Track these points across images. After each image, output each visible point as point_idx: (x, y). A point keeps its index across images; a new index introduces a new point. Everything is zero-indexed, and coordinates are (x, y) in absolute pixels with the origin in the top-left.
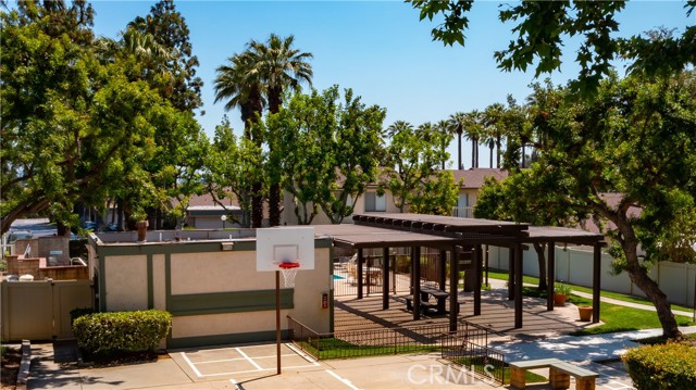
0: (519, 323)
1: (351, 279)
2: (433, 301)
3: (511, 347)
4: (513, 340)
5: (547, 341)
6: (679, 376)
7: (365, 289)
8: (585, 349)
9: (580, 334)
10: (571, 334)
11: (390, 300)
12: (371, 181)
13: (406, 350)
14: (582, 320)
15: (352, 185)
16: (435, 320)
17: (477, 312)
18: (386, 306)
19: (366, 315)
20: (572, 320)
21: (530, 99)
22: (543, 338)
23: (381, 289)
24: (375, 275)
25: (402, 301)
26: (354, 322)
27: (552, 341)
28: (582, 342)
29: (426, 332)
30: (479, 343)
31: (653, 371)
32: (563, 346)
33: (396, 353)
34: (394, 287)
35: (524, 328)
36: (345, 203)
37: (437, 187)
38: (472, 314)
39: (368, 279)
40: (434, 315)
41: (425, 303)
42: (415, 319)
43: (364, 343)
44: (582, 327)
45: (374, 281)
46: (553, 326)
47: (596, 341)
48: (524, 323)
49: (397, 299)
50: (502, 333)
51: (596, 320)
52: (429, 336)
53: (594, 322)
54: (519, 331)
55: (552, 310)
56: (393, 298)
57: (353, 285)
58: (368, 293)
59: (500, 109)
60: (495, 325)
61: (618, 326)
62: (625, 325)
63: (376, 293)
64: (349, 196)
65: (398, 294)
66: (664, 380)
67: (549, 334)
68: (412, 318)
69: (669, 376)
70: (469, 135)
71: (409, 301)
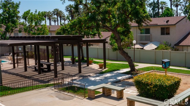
0: (80, 71)
1: (10, 62)
2: (45, 66)
3: (80, 81)
4: (79, 78)
5: (92, 77)
6: (160, 85)
7: (16, 65)
8: (106, 78)
9: (102, 73)
10: (99, 73)
11: (27, 68)
12: (16, 27)
13: (37, 88)
14: (100, 68)
15: (9, 29)
16: (47, 74)
17: (63, 69)
18: (26, 70)
19: (17, 75)
20: (96, 69)
21: (67, 7)
22: (90, 76)
23: (23, 64)
24: (20, 59)
25: (32, 68)
26: (12, 78)
27: (93, 77)
28: (104, 76)
29: (44, 78)
30: (67, 81)
31: (148, 85)
32: (98, 78)
33: (33, 89)
34: (28, 63)
35: (82, 73)
36: (6, 36)
37: (41, 29)
38: (61, 70)
39: (17, 61)
40: (46, 72)
41: (42, 68)
42: (39, 74)
43: (17, 86)
44: (101, 70)
45: (20, 62)
46: (92, 71)
47: (108, 75)
48: (82, 71)
49: (30, 67)
50: (74, 76)
51: (105, 68)
52: (46, 80)
53: (104, 69)
54: (80, 74)
55: (89, 66)
56: (28, 67)
57: (11, 64)
58: (18, 66)
59: (58, 10)
60: (71, 73)
61: (113, 69)
62: (115, 68)
63: (21, 66)
64: (7, 33)
65: (30, 65)
66: (154, 87)
67: (91, 74)
68: (38, 73)
69: (156, 86)
70: (48, 19)
71: (35, 67)
